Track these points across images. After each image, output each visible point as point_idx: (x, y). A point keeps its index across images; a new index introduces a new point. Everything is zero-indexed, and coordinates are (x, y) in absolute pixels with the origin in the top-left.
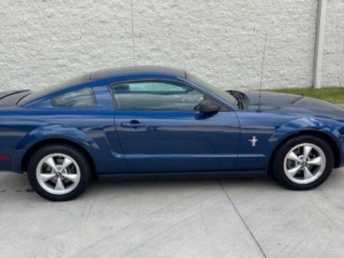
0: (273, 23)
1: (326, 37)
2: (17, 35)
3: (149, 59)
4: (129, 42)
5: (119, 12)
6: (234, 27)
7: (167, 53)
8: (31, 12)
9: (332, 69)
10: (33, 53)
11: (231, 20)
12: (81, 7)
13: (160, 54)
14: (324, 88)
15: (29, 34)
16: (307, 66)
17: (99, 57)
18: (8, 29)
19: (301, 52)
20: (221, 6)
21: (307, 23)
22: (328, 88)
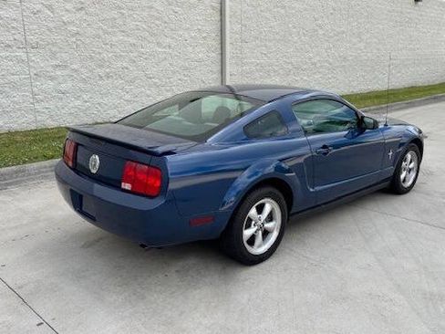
4: (21, 54)
6: (149, 42)
7: (76, 71)
11: (146, 34)
13: (67, 72)
20: (135, 16)
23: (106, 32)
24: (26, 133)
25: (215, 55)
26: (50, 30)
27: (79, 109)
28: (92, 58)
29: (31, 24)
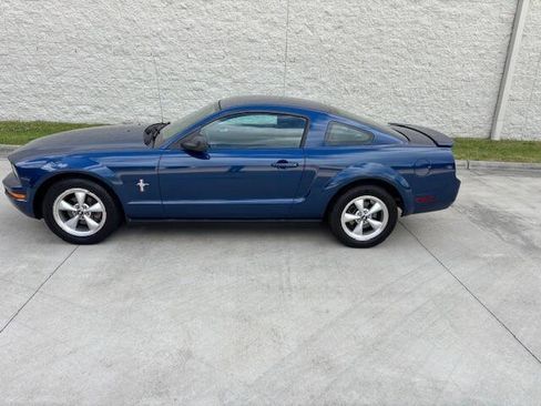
0: (453, 58)
1: (514, 79)
2: (148, 48)
3: (302, 89)
4: (281, 67)
5: (272, 30)
6: (406, 59)
7: (323, 83)
8: (166, 20)
9: (516, 118)
10: (166, 71)
11: (404, 51)
12: (228, 20)
13: (315, 84)
14: (502, 141)
15: (162, 48)
16: (486, 113)
17: (243, 81)
18: (138, 41)
19: (481, 95)
20: (395, 33)
21: (494, 61)
22: (507, 141)
23: (358, 48)
25: (493, 74)
26: (308, 48)
28: (341, 72)
29: (293, 42)
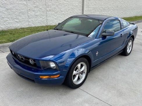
24: (27, 28)
25: (81, 4)
27: (41, 21)
